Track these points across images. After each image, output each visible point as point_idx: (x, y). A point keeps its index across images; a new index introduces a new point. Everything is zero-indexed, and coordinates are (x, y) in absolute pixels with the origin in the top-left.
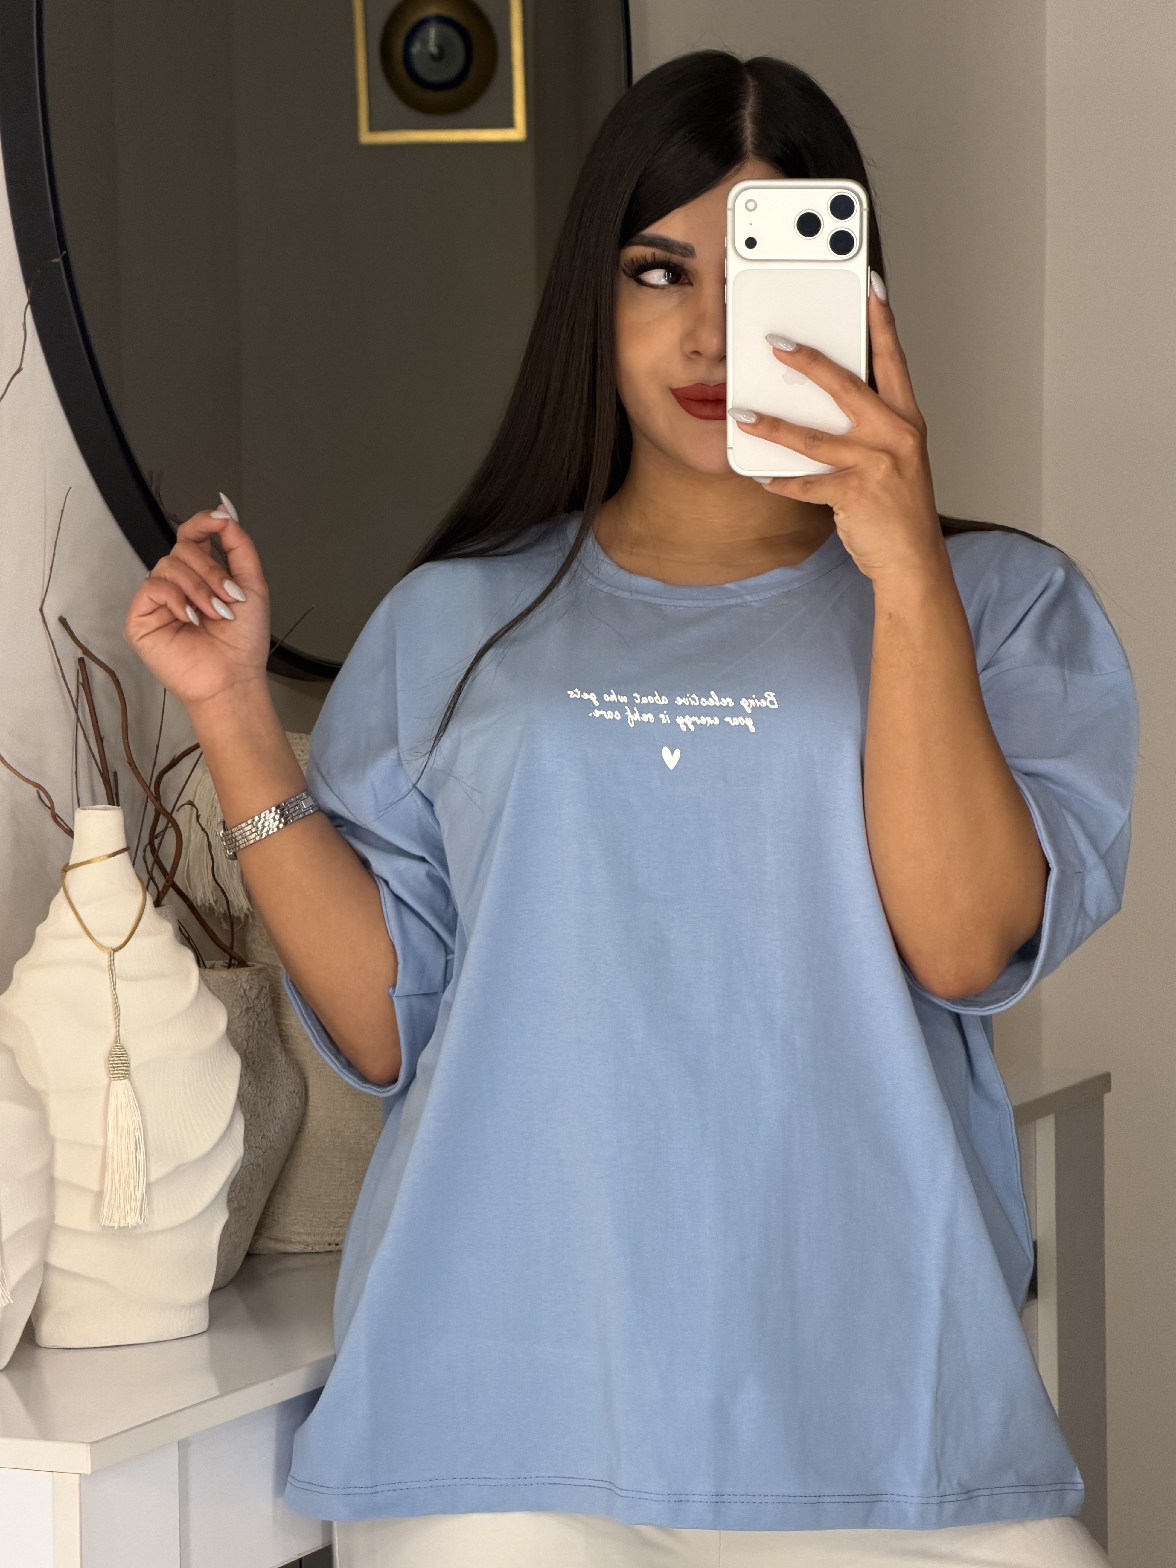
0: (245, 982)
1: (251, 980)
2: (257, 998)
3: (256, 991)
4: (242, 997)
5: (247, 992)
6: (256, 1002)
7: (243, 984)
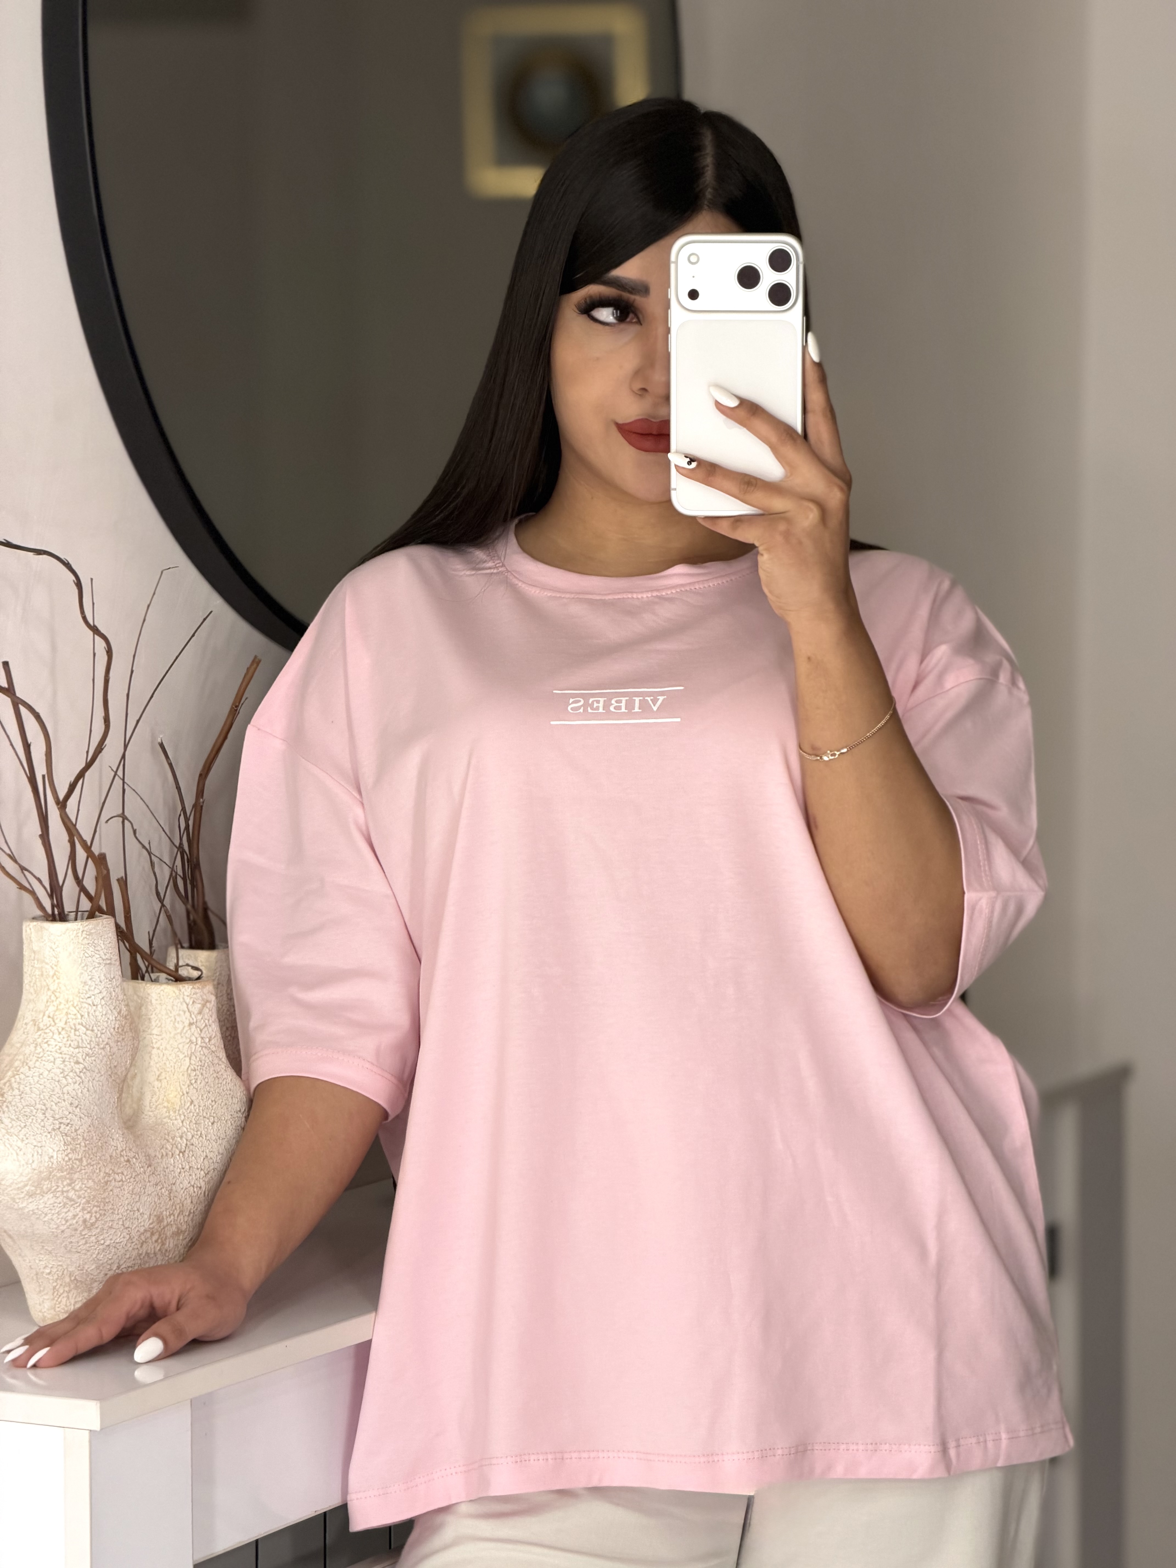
0: (188, 996)
1: (194, 994)
2: (200, 1013)
3: (199, 1006)
4: (185, 1012)
5: (190, 1007)
6: (199, 1017)
7: (186, 998)
